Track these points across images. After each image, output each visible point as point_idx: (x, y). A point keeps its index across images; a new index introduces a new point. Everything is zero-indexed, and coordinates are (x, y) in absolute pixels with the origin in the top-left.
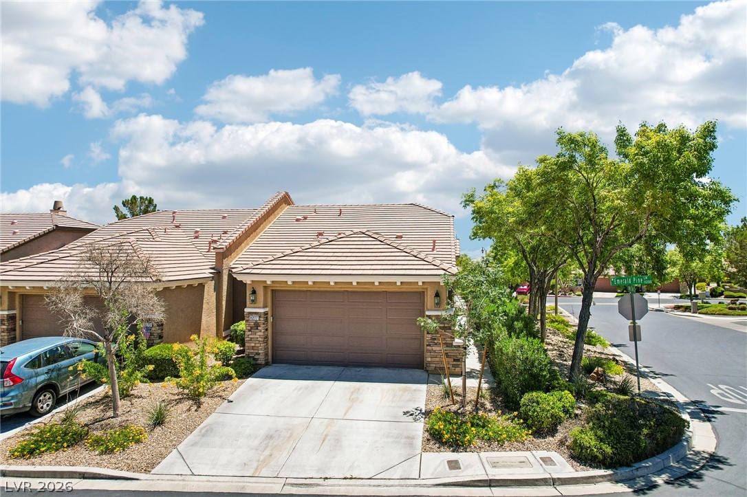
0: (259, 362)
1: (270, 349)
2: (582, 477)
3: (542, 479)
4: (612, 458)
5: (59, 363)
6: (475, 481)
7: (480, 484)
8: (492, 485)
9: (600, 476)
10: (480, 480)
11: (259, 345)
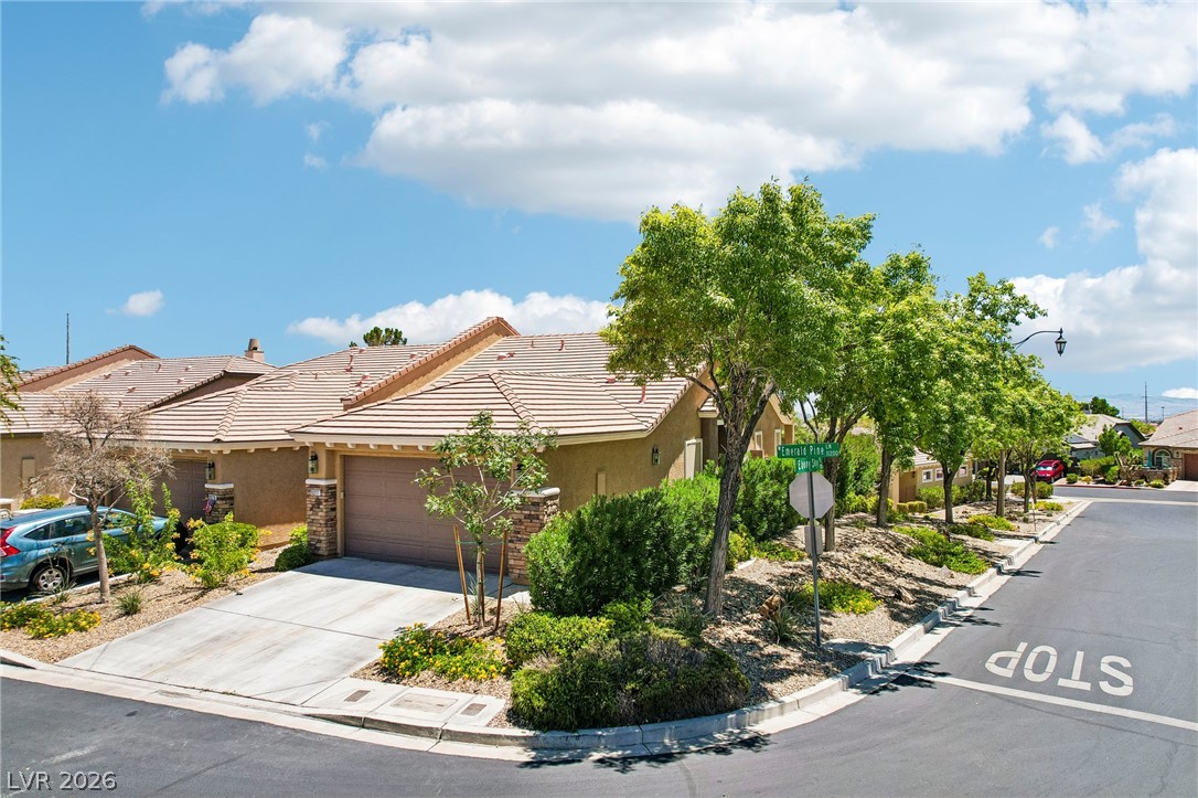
0: (321, 552)
1: (339, 534)
2: (480, 734)
3: (427, 728)
4: (541, 716)
5: (74, 537)
6: (348, 717)
7: (352, 722)
8: (366, 725)
9: (508, 737)
10: (353, 718)
11: (320, 529)
